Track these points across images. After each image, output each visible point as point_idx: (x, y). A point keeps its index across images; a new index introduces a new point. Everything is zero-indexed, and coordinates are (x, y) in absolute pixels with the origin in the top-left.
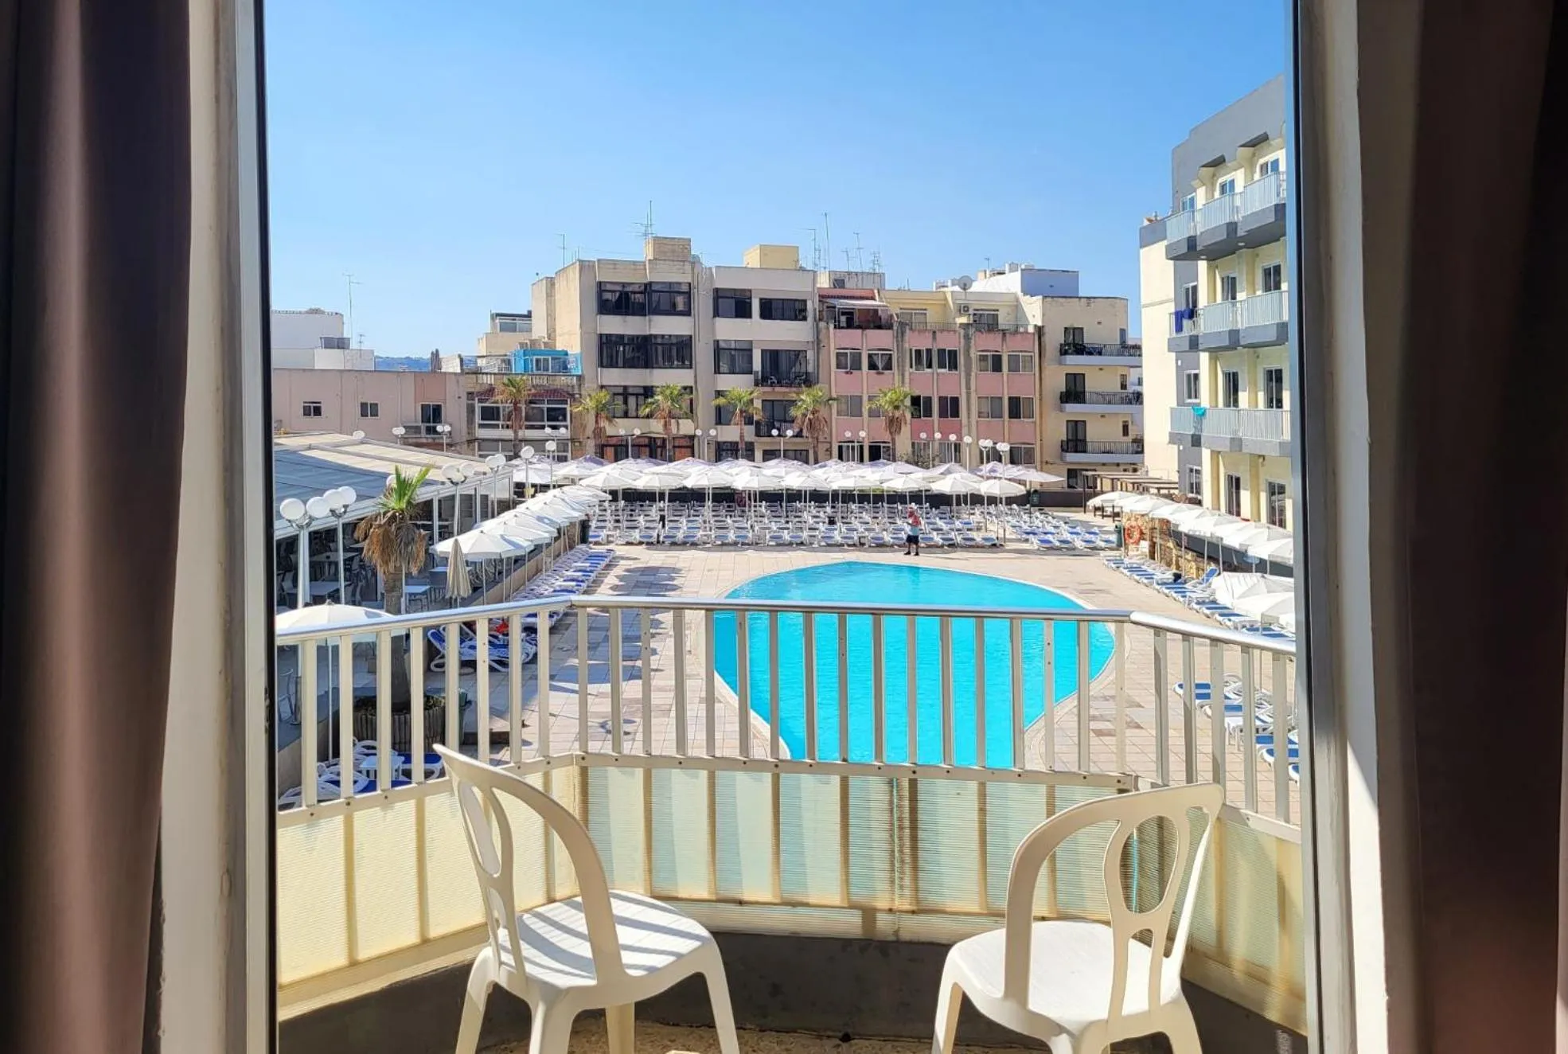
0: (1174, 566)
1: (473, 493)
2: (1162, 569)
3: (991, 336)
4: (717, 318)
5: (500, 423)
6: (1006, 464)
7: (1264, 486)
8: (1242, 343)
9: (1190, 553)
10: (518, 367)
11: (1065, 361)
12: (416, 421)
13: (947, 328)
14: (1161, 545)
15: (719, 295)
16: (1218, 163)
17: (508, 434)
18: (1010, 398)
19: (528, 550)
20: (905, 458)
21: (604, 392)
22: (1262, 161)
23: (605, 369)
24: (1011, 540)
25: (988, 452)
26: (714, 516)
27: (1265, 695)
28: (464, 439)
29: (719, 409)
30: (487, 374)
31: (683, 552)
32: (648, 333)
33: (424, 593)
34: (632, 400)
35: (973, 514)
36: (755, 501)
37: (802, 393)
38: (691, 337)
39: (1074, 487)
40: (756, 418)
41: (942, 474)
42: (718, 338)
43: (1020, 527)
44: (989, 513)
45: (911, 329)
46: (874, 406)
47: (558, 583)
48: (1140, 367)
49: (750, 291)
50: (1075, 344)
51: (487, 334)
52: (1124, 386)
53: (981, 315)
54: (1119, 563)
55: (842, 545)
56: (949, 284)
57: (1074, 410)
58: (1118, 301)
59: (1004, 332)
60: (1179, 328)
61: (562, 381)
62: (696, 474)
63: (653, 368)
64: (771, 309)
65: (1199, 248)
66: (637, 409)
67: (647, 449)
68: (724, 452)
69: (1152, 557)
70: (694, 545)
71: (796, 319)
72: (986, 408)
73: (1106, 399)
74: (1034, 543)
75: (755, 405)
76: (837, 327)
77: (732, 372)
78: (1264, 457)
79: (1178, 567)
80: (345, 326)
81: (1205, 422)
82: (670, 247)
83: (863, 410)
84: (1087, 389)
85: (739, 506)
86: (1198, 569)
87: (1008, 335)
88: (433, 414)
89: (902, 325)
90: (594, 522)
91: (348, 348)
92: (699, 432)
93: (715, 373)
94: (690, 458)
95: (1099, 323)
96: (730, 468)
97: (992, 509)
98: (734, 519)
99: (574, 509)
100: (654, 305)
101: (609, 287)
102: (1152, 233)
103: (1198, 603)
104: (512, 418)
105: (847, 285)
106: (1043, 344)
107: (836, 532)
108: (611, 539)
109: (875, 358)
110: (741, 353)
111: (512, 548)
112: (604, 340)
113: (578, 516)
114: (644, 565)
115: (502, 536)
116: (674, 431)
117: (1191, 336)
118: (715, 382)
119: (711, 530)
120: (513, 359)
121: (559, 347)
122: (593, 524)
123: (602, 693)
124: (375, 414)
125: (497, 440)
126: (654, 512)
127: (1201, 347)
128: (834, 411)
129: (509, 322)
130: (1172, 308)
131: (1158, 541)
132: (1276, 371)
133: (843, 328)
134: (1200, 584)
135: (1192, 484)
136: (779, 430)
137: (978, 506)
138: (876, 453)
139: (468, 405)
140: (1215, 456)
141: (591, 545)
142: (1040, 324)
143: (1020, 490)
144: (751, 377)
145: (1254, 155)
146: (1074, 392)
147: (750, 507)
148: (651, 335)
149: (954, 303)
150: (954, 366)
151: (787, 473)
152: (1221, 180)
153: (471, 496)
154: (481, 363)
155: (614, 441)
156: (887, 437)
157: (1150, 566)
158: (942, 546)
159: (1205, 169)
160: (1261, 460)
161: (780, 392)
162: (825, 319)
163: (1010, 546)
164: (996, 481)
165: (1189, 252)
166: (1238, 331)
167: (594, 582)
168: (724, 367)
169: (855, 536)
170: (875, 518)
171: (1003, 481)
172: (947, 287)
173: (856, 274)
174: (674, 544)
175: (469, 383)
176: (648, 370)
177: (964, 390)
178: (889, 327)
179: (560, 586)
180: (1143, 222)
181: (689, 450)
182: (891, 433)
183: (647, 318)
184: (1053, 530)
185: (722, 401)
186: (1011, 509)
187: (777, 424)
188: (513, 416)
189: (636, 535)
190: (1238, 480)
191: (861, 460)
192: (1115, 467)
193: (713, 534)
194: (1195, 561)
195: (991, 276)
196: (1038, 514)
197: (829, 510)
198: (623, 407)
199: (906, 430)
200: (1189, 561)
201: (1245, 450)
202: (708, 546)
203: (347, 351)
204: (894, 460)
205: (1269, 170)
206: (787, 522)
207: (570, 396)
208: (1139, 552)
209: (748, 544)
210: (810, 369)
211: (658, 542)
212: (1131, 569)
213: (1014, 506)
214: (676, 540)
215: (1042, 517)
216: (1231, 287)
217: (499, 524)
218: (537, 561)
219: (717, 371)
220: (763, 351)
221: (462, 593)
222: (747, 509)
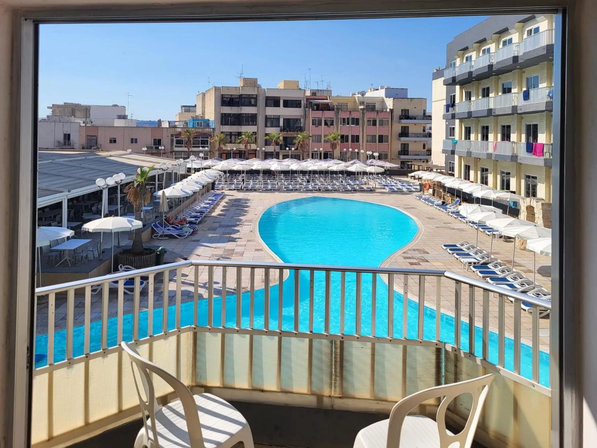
0: (442, 199)
1: (171, 172)
2: (438, 199)
3: (373, 113)
4: (267, 108)
5: (183, 145)
6: (377, 160)
7: (479, 169)
8: (473, 116)
9: (449, 194)
10: (190, 125)
11: (401, 121)
12: (151, 145)
13: (356, 110)
14: (437, 191)
15: (268, 99)
16: (466, 49)
17: (186, 149)
18: (379, 136)
19: (191, 194)
20: (338, 158)
21: (222, 135)
22: (483, 48)
23: (223, 126)
24: (378, 188)
25: (370, 156)
26: (263, 179)
27: (478, 250)
28: (169, 151)
29: (266, 140)
30: (179, 128)
31: (251, 193)
32: (240, 113)
33: (151, 209)
34: (233, 137)
35: (363, 178)
36: (279, 174)
37: (298, 134)
38: (256, 114)
39: (403, 168)
40: (280, 143)
41: (351, 164)
42: (267, 114)
43: (382, 183)
44: (369, 178)
45: (341, 110)
46: (326, 139)
47: (202, 205)
48: (431, 123)
49: (280, 97)
50: (405, 115)
51: (179, 113)
52: (424, 131)
53: (369, 105)
54: (420, 197)
55: (312, 190)
56: (357, 94)
57: (404, 139)
58: (423, 99)
59: (378, 112)
60: (447, 111)
61: (207, 130)
62: (256, 164)
63: (242, 125)
64: (288, 104)
65: (457, 81)
66: (235, 141)
67: (239, 155)
68: (267, 156)
69: (434, 195)
70: (255, 190)
71: (297, 107)
72: (370, 138)
73: (417, 135)
74: (387, 189)
75: (280, 139)
76: (313, 110)
77: (272, 126)
78: (480, 159)
79: (444, 199)
80: (126, 111)
81: (457, 146)
82: (249, 81)
83: (322, 140)
84: (409, 132)
85: (273, 176)
86: (452, 200)
87: (379, 113)
88: (158, 142)
89: (337, 109)
90: (217, 182)
91: (127, 119)
92: (258, 149)
93: (265, 127)
94: (255, 158)
95: (415, 108)
96: (269, 162)
97: (371, 176)
98: (271, 180)
99: (209, 178)
100: (243, 102)
101: (226, 96)
102: (438, 74)
103: (452, 213)
104: (188, 144)
105: (317, 94)
106: (393, 116)
107: (310, 186)
108: (223, 188)
109: (327, 121)
110: (275, 119)
111: (185, 194)
112: (223, 115)
113: (211, 181)
114: (235, 198)
115: (181, 190)
116: (249, 148)
117: (452, 114)
118: (265, 130)
119: (262, 185)
120: (189, 122)
121: (206, 118)
122: (217, 183)
123: (217, 247)
124: (136, 142)
125: (182, 152)
126: (240, 178)
127: (456, 118)
128: (311, 141)
129: (188, 109)
130: (444, 103)
131: (436, 189)
132: (486, 126)
133: (315, 110)
134: (453, 205)
135: (450, 168)
136: (289, 148)
137: (365, 175)
138: (326, 156)
139: (171, 139)
140: (460, 158)
141: (216, 191)
142: (392, 108)
143: (382, 170)
144: (279, 129)
145: (480, 46)
146: (404, 133)
147: (277, 176)
148: (241, 114)
149: (358, 101)
150: (357, 124)
151: (292, 164)
152: (466, 55)
153: (171, 173)
154: (177, 124)
155: (226, 152)
156: (331, 150)
157: (432, 199)
158: (351, 191)
159: (459, 51)
160: (479, 159)
161: (290, 134)
162: (308, 107)
163: (378, 191)
164: (373, 167)
165: (452, 82)
166: (471, 112)
167: (216, 204)
168: (269, 124)
169: (317, 187)
170: (325, 180)
171: (376, 167)
172: (356, 95)
173: (321, 90)
174: (247, 190)
175: (172, 131)
176: (240, 126)
177: (361, 133)
178: (333, 110)
179: (203, 206)
180: (434, 71)
181: (254, 155)
182: (333, 149)
183: (240, 107)
184: (394, 185)
185: (267, 137)
186: (378, 176)
187: (288, 145)
188: (188, 143)
189: (233, 187)
190: (469, 166)
191: (321, 158)
192: (420, 161)
193: (262, 186)
194: (451, 197)
195: (373, 91)
196: (389, 178)
197: (307, 177)
198: (230, 140)
199: (338, 147)
200: (448, 197)
201: (472, 156)
202: (260, 190)
203: (126, 120)
204: (333, 159)
205: (486, 52)
206: (291, 182)
207: (210, 135)
208: (429, 193)
209: (276, 190)
210: (302, 125)
211: (241, 189)
212: (425, 199)
213: (380, 175)
214: (248, 188)
215: (390, 179)
216: (469, 96)
217: (180, 184)
218: (195, 197)
219: (266, 126)
220: (284, 119)
221: (165, 210)
222: (276, 176)
